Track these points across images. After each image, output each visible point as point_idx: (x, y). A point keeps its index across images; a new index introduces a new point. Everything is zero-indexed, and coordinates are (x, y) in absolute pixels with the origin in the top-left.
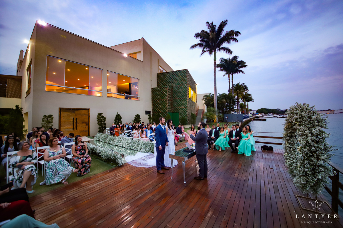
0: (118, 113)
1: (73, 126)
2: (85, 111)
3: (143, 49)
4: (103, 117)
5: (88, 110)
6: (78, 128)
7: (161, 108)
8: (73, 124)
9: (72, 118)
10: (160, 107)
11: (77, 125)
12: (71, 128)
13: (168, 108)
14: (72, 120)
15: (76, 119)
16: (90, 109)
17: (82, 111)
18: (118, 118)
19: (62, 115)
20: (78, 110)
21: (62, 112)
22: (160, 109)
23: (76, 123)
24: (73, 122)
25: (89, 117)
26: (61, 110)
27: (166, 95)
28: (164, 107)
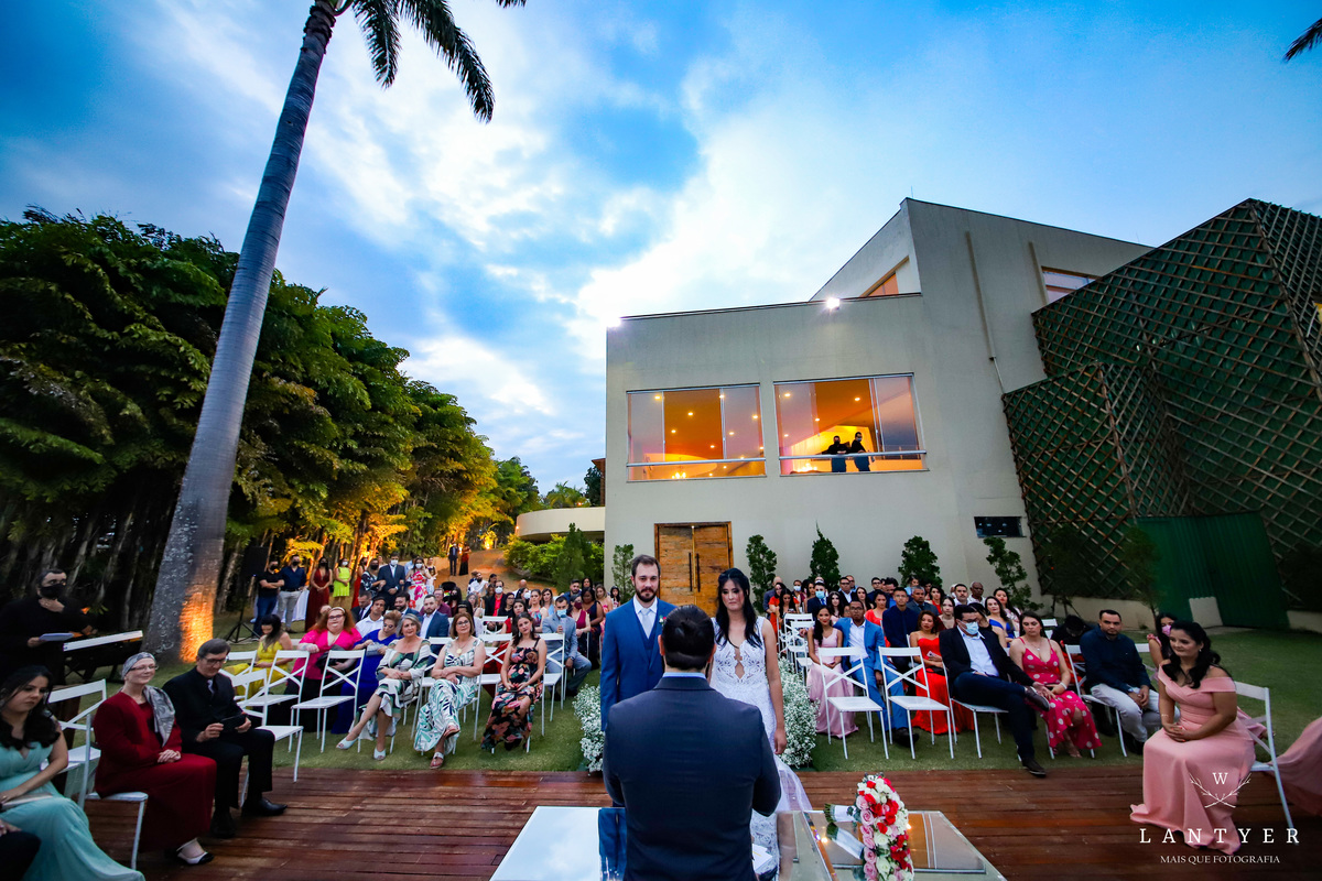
0: (820, 535)
1: (691, 579)
2: (717, 529)
3: (915, 242)
4: (764, 549)
5: (725, 526)
6: (702, 585)
7: (1079, 495)
8: (691, 572)
9: (686, 553)
10: (1071, 489)
11: (701, 575)
12: (685, 586)
13: (1128, 488)
14: (687, 562)
15: (698, 557)
16: (729, 522)
17: (709, 529)
18: (824, 555)
19: (662, 546)
20: (701, 526)
21: (661, 537)
22: (1074, 504)
23: (698, 568)
24: (690, 565)
25: (730, 550)
26: (660, 528)
27: (1099, 414)
28: (1103, 486)
